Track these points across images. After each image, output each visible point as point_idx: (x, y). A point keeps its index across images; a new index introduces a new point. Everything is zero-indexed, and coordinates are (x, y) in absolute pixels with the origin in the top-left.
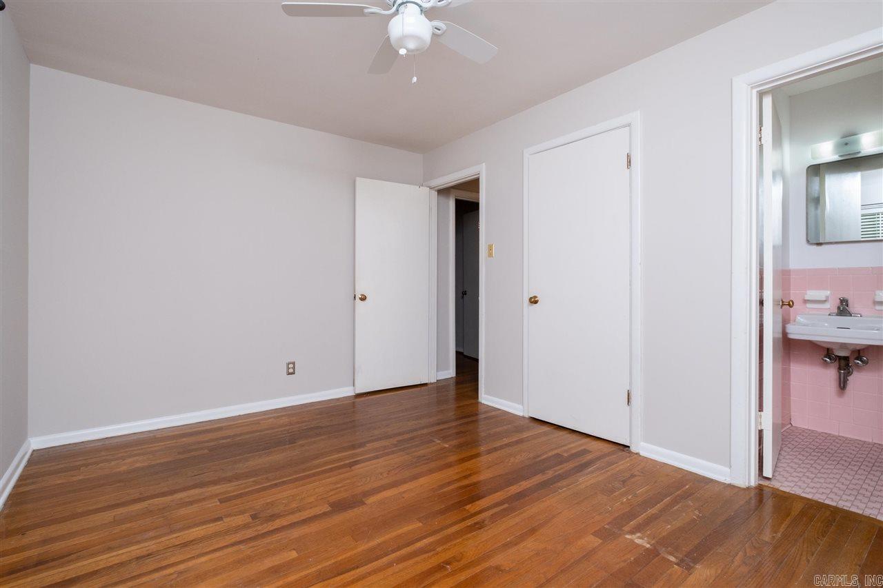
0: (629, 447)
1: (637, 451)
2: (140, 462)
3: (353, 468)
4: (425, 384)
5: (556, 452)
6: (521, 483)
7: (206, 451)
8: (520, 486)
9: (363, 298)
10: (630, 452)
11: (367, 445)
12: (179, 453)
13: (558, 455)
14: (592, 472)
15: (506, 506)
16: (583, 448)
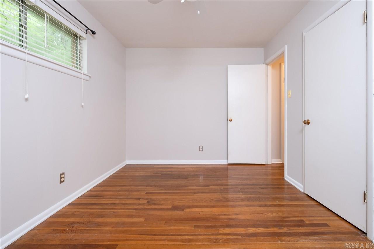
0: (366, 234)
1: (371, 240)
2: (142, 174)
3: (195, 194)
4: (264, 164)
5: (302, 218)
6: (260, 228)
7: (160, 175)
8: (259, 230)
9: (231, 121)
10: (366, 238)
11: (210, 186)
12: (154, 174)
13: (303, 221)
14: (316, 240)
15: (240, 237)
16: (325, 222)
